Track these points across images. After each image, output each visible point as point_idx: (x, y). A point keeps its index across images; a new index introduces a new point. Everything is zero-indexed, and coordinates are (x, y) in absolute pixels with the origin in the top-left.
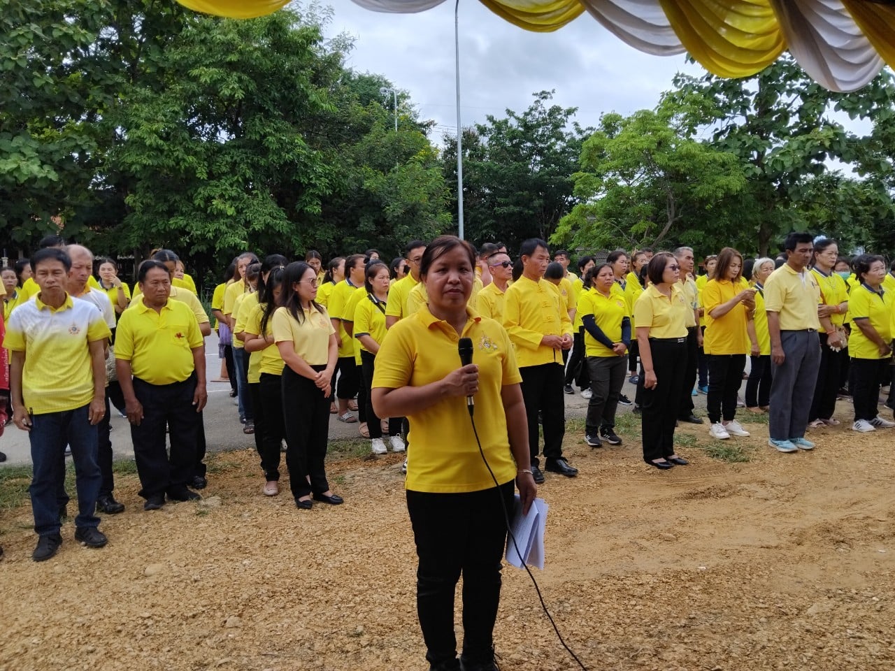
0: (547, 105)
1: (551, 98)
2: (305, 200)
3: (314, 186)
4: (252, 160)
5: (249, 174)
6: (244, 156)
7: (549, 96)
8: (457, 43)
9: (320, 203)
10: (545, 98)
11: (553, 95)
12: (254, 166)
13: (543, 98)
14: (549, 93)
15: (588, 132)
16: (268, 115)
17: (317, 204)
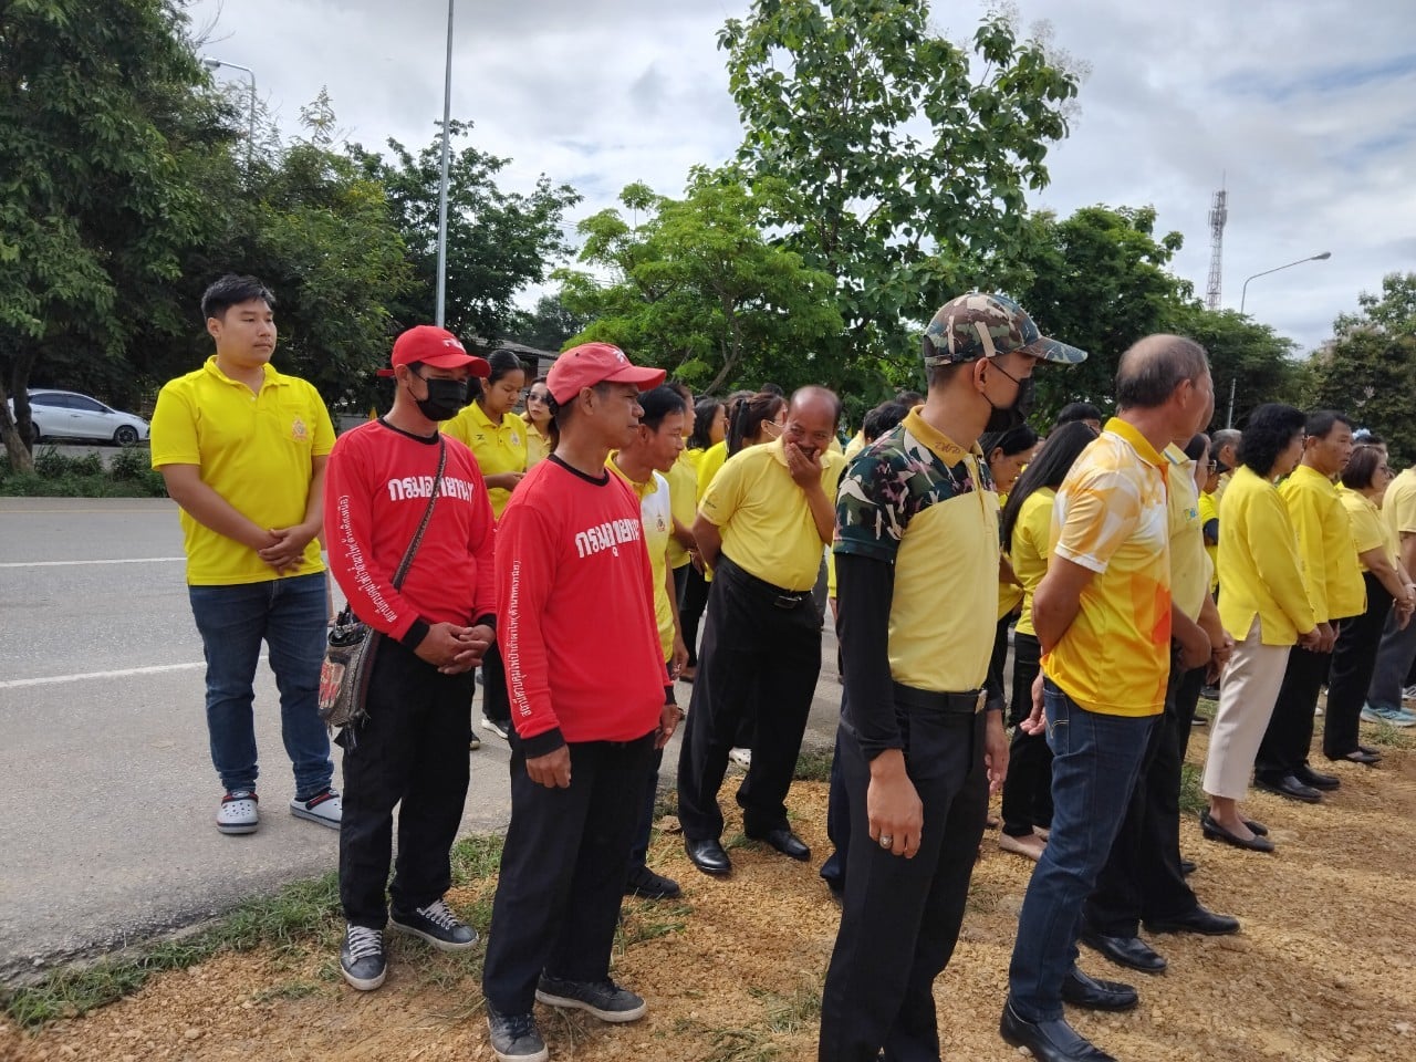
0: (458, 145)
1: (466, 134)
2: (146, 251)
3: (165, 224)
4: (51, 152)
5: (45, 181)
6: (33, 142)
7: (462, 130)
8: (451, 15)
9: (176, 259)
10: (455, 131)
11: (469, 130)
12: (56, 168)
13: (452, 131)
14: (463, 126)
15: (512, 200)
16: (87, 71)
17: (171, 261)
